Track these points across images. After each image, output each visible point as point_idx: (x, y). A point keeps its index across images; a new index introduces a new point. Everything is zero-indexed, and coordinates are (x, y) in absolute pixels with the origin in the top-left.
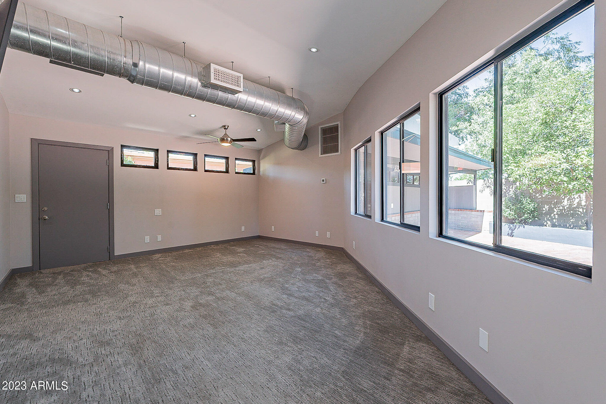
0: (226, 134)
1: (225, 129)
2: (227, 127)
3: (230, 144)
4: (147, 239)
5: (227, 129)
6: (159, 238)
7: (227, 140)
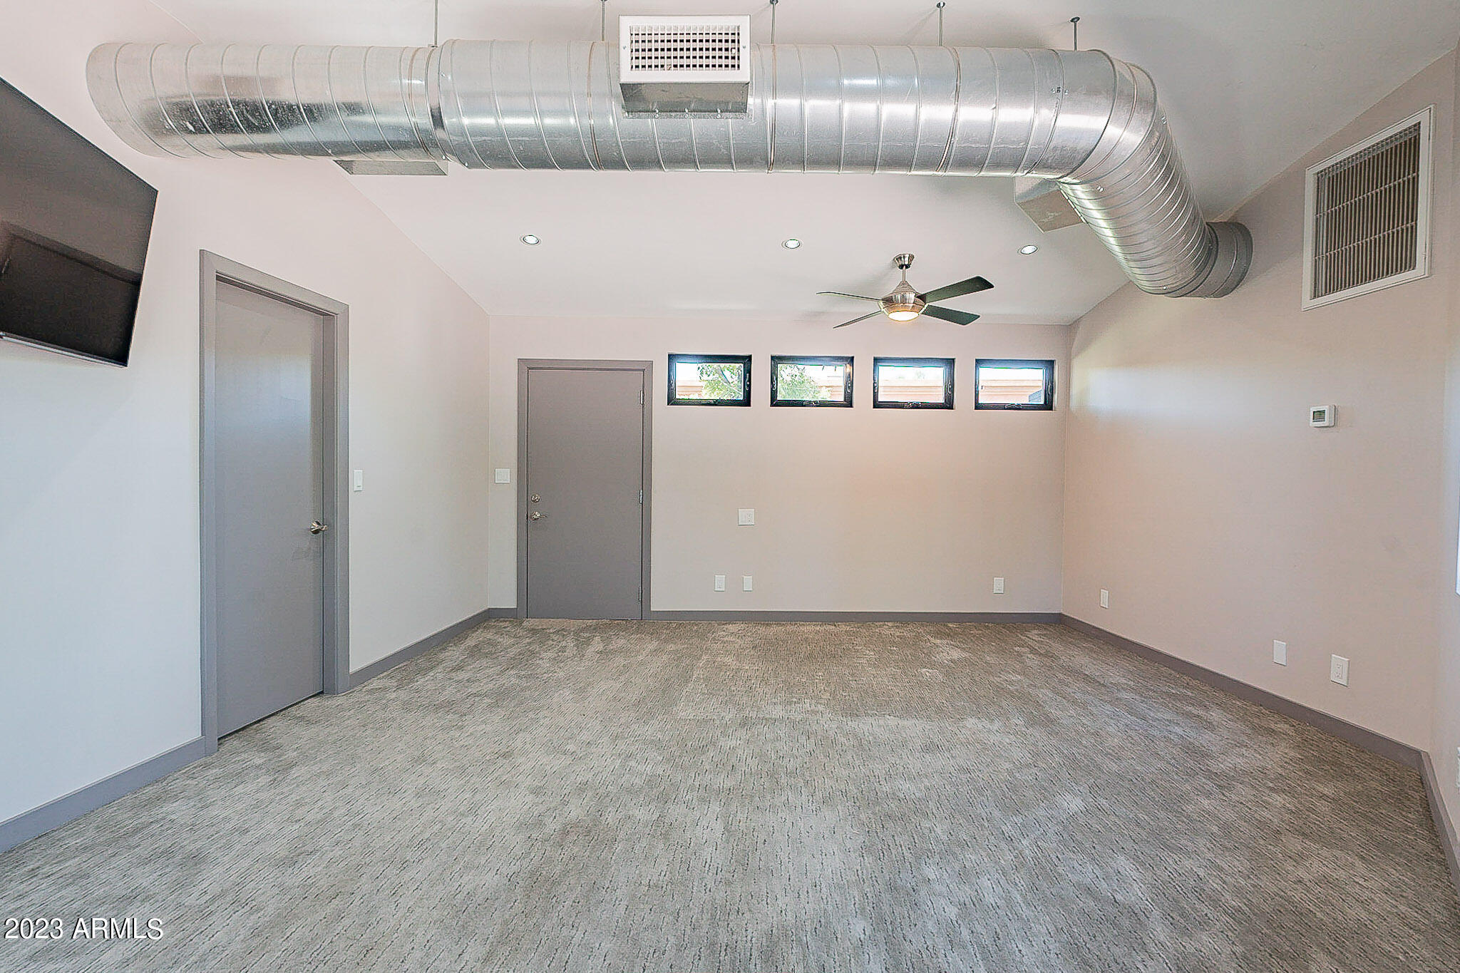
0: (904, 283)
1: (902, 268)
2: (907, 259)
3: (914, 315)
4: (720, 582)
5: (907, 267)
6: (748, 583)
7: (904, 300)
